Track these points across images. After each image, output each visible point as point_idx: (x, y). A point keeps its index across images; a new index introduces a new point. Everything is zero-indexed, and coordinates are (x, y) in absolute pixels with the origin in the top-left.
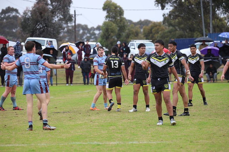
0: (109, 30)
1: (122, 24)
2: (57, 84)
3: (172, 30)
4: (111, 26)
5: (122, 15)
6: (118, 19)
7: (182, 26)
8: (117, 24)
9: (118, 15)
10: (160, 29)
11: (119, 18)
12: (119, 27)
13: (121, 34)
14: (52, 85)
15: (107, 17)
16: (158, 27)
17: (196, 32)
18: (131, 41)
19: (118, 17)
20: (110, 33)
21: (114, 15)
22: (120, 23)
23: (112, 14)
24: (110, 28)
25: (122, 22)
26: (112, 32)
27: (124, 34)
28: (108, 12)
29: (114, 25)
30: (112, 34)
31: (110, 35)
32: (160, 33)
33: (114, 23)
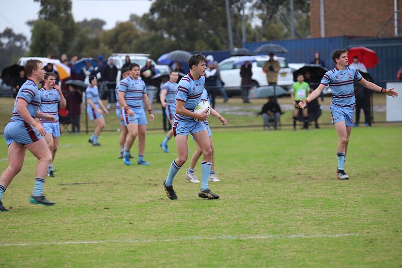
0: (47, 37)
1: (69, 26)
4: (49, 30)
5: (69, 8)
6: (63, 17)
8: (61, 26)
9: (62, 9)
10: (132, 36)
11: (63, 15)
12: (64, 30)
13: (68, 43)
15: (41, 12)
16: (128, 32)
18: (113, 56)
19: (62, 13)
20: (47, 41)
21: (54, 9)
22: (66, 24)
23: (51, 8)
24: (48, 32)
25: (69, 22)
26: (52, 40)
27: (74, 44)
28: (43, 4)
29: (55, 28)
30: (52, 44)
31: (47, 45)
32: (135, 42)
33: (55, 23)
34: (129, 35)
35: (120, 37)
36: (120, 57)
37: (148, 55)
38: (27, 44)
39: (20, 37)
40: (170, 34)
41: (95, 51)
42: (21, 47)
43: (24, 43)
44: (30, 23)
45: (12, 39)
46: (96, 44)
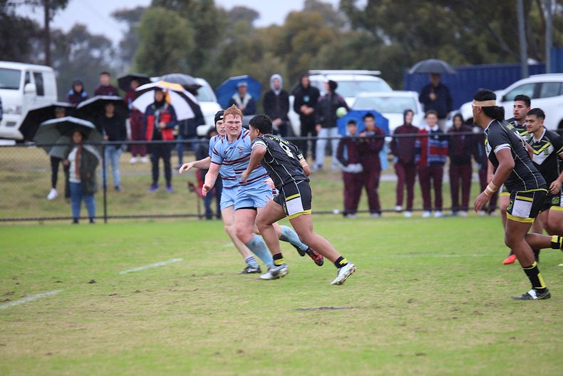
0: (167, 40)
1: (207, 20)
2: (105, 218)
3: (363, 39)
4: (172, 27)
6: (196, 4)
7: (399, 26)
8: (192, 20)
10: (318, 39)
12: (197, 27)
13: (205, 52)
14: (91, 221)
16: (311, 30)
17: (448, 47)
20: (168, 49)
22: (202, 17)
24: (169, 31)
25: (208, 14)
26: (176, 46)
27: (215, 54)
29: (183, 23)
30: (176, 53)
31: (167, 56)
32: (324, 49)
33: (182, 15)
34: (311, 38)
35: (295, 40)
36: (325, 75)
37: (377, 72)
38: (112, 54)
39: (100, 42)
40: (391, 34)
41: (254, 65)
42: (100, 59)
43: (107, 52)
44: (120, 15)
45: (85, 44)
46: (256, 53)
